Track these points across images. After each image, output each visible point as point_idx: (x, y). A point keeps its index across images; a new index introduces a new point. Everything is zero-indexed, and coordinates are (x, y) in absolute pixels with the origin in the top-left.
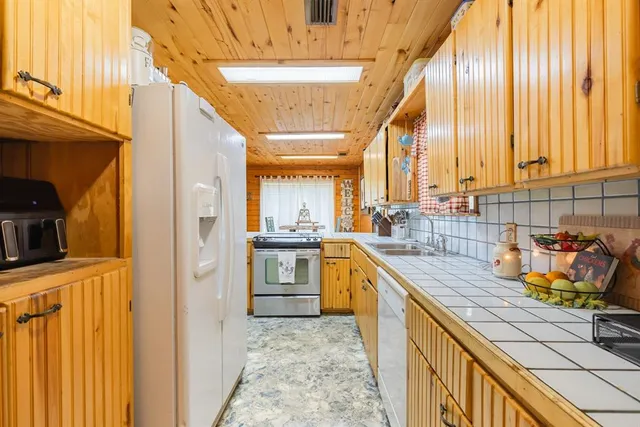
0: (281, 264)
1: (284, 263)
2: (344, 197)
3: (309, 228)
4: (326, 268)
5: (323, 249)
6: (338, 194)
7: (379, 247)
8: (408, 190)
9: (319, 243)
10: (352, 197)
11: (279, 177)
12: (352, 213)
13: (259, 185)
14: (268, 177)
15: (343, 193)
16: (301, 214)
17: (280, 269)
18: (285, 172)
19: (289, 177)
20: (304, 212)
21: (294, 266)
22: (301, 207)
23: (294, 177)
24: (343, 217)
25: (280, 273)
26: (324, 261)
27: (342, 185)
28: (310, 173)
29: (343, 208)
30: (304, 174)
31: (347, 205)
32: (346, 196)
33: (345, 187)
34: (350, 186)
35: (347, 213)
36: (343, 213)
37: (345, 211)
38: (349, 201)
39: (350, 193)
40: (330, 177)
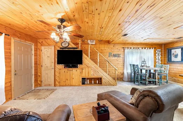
11: (132, 48)
13: (124, 51)
14: (128, 48)
18: (135, 46)
19: (136, 48)
20: (144, 62)
23: (138, 48)
28: (144, 46)
30: (142, 47)
31: (158, 59)
32: (158, 56)
33: (158, 52)
34: (160, 52)
35: (159, 62)
36: (157, 62)
37: (158, 62)
38: (159, 58)
39: (160, 55)
40: (152, 48)
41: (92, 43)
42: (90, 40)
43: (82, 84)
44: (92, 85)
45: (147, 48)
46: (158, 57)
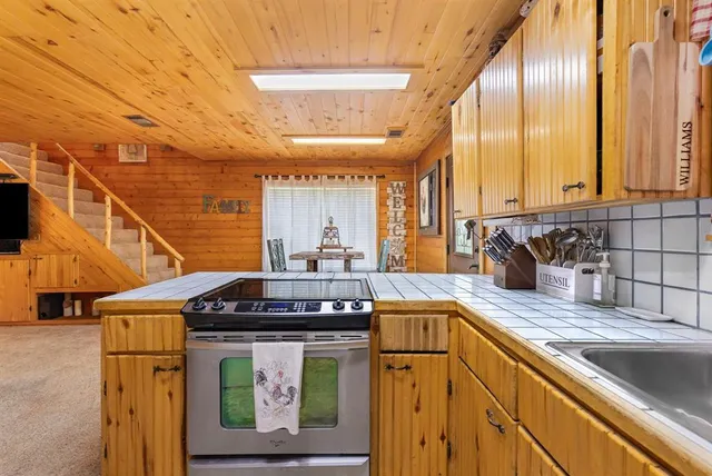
0: (262, 378)
1: (271, 376)
2: (391, 208)
3: (338, 256)
4: (386, 378)
5: (377, 329)
6: (382, 203)
7: (600, 357)
8: (680, 156)
9: (368, 316)
10: (403, 208)
11: (292, 177)
12: (404, 232)
13: (261, 189)
14: (275, 177)
15: (390, 203)
16: (326, 234)
17: (259, 393)
18: (301, 170)
19: (307, 177)
20: (330, 231)
21: (297, 384)
22: (325, 224)
23: (315, 177)
24: (390, 238)
25: (259, 403)
26: (380, 361)
27: (389, 190)
28: (339, 171)
29: (391, 226)
30: (331, 172)
31: (396, 221)
32: (395, 207)
33: (394, 192)
34: (400, 192)
35: (397, 233)
36: (391, 232)
37: (394, 230)
38: (400, 215)
39: (402, 203)
40: (370, 177)
41: (133, 156)
42: (125, 148)
43: (39, 319)
44: (90, 321)
45: (348, 177)
46: (396, 213)
